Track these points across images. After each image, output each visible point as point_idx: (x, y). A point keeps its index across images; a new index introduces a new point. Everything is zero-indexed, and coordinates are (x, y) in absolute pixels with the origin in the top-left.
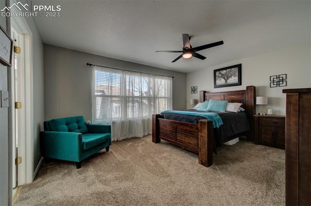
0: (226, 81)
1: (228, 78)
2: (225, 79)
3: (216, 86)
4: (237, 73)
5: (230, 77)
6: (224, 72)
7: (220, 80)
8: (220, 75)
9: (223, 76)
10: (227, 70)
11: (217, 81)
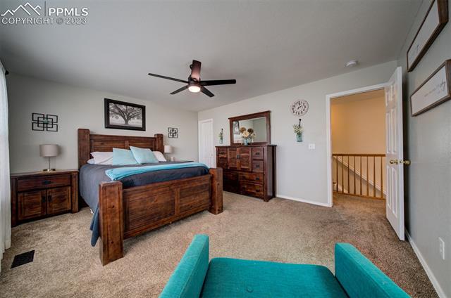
0: (126, 121)
1: (129, 118)
2: (124, 117)
3: (108, 126)
4: (141, 115)
5: (131, 117)
6: (123, 108)
7: (117, 118)
8: (117, 111)
9: (121, 113)
10: (129, 107)
11: (111, 118)
